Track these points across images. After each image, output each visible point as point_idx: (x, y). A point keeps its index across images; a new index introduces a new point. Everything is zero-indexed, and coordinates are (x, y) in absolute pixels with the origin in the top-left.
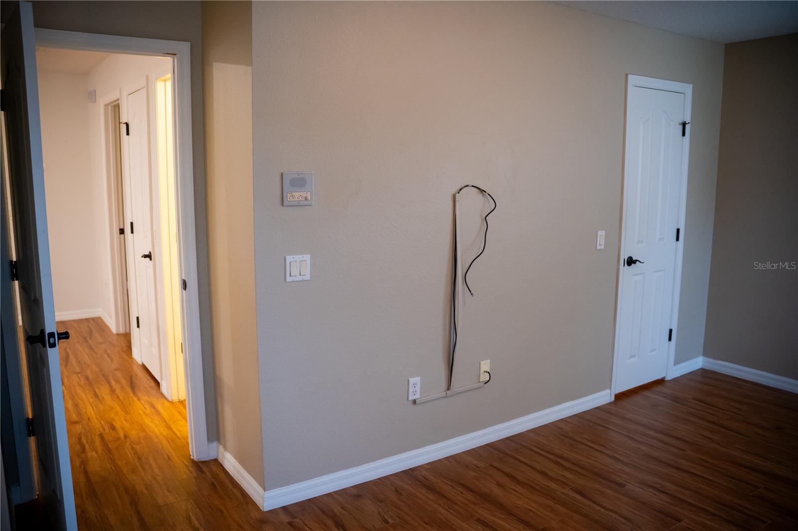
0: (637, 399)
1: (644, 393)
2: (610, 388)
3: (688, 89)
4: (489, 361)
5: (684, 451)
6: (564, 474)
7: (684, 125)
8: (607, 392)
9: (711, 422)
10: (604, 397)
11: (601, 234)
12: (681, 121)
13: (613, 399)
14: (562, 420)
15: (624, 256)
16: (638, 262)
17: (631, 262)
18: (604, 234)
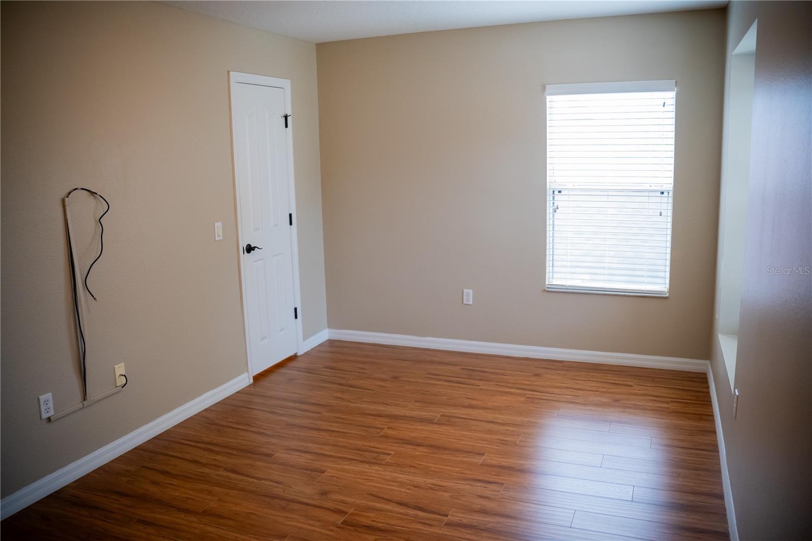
0: (273, 377)
1: (280, 371)
2: (248, 371)
3: (287, 84)
4: (123, 364)
5: (321, 413)
6: (216, 458)
7: (286, 117)
8: (245, 375)
9: (341, 384)
10: (243, 381)
11: (218, 225)
12: (283, 114)
13: (252, 381)
14: (206, 410)
15: (243, 244)
16: (256, 248)
17: (249, 249)
18: (221, 225)
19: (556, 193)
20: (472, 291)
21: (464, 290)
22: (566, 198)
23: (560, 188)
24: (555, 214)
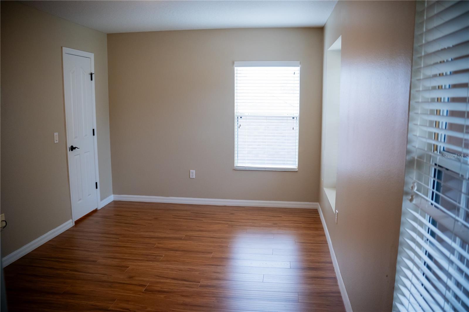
0: (86, 221)
1: (89, 218)
2: (72, 218)
3: (92, 56)
4: (4, 214)
7: (91, 74)
8: (71, 221)
9: (126, 223)
10: (70, 224)
12: (90, 72)
13: (74, 224)
15: (69, 146)
16: (76, 148)
17: (72, 148)
18: (57, 134)
19: (239, 118)
20: (194, 171)
21: (191, 170)
22: (245, 120)
23: (241, 115)
24: (239, 129)
